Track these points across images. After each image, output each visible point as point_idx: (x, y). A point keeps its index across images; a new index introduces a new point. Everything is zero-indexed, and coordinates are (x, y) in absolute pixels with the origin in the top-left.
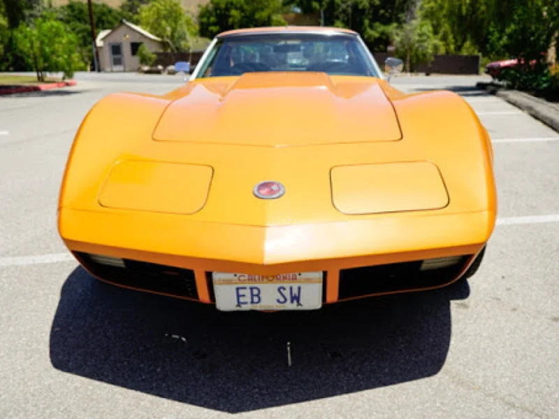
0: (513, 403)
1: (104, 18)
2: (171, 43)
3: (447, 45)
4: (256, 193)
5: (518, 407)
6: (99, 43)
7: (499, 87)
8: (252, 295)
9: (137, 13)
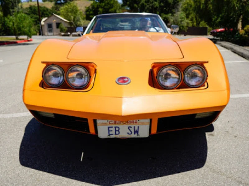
0: (241, 181)
1: (45, 13)
2: (73, 23)
3: (193, 22)
4: (117, 82)
5: (243, 183)
6: (42, 23)
7: (217, 40)
8: (116, 131)
9: (59, 10)
